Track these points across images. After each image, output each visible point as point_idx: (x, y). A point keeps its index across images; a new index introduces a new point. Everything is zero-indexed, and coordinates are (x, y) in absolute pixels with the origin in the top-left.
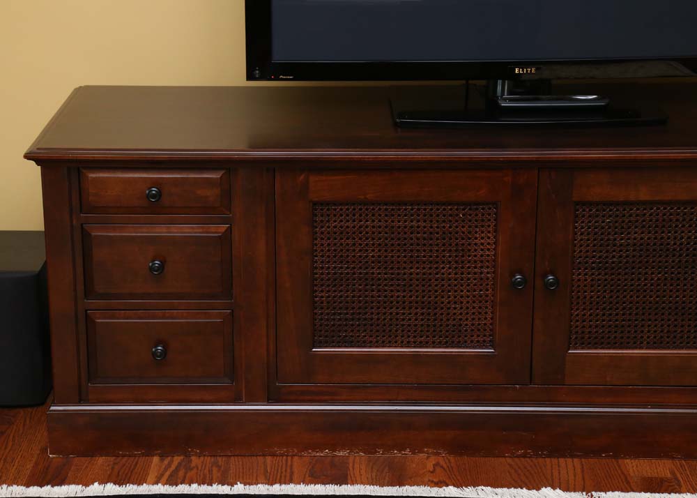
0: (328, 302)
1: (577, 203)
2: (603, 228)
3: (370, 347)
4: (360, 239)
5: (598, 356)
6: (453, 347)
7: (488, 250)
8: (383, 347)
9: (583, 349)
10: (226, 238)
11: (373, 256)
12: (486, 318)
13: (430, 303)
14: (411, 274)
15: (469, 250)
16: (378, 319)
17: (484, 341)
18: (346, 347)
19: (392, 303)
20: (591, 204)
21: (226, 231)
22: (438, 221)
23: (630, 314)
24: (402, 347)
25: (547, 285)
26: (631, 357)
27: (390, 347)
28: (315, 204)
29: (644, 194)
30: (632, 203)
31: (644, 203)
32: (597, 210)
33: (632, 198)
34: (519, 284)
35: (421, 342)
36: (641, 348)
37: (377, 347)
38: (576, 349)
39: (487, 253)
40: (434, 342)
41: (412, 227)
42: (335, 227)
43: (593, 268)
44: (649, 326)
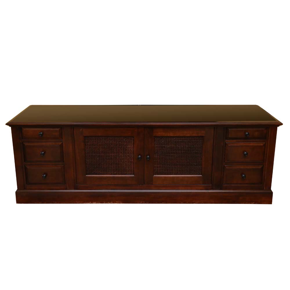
0: (90, 163)
1: (155, 137)
2: (162, 143)
3: (101, 175)
4: (98, 146)
5: (161, 177)
6: (123, 175)
7: (132, 149)
8: (105, 175)
9: (158, 175)
10: (61, 146)
11: (101, 151)
12: (132, 167)
13: (117, 163)
14: (112, 155)
15: (127, 149)
16: (103, 167)
17: (132, 173)
18: (95, 175)
19: (107, 163)
20: (158, 137)
21: (61, 144)
22: (118, 141)
23: (169, 166)
24: (110, 175)
25: (147, 158)
26: (170, 177)
27: (107, 175)
28: (85, 137)
29: (172, 135)
30: (169, 137)
31: (172, 137)
32: (160, 139)
33: (169, 135)
34: (140, 158)
35: (115, 174)
36: (172, 175)
37: (103, 175)
38: (156, 175)
39: (132, 150)
40: (118, 174)
41: (111, 143)
42: (91, 143)
43: (160, 154)
44: (174, 169)
